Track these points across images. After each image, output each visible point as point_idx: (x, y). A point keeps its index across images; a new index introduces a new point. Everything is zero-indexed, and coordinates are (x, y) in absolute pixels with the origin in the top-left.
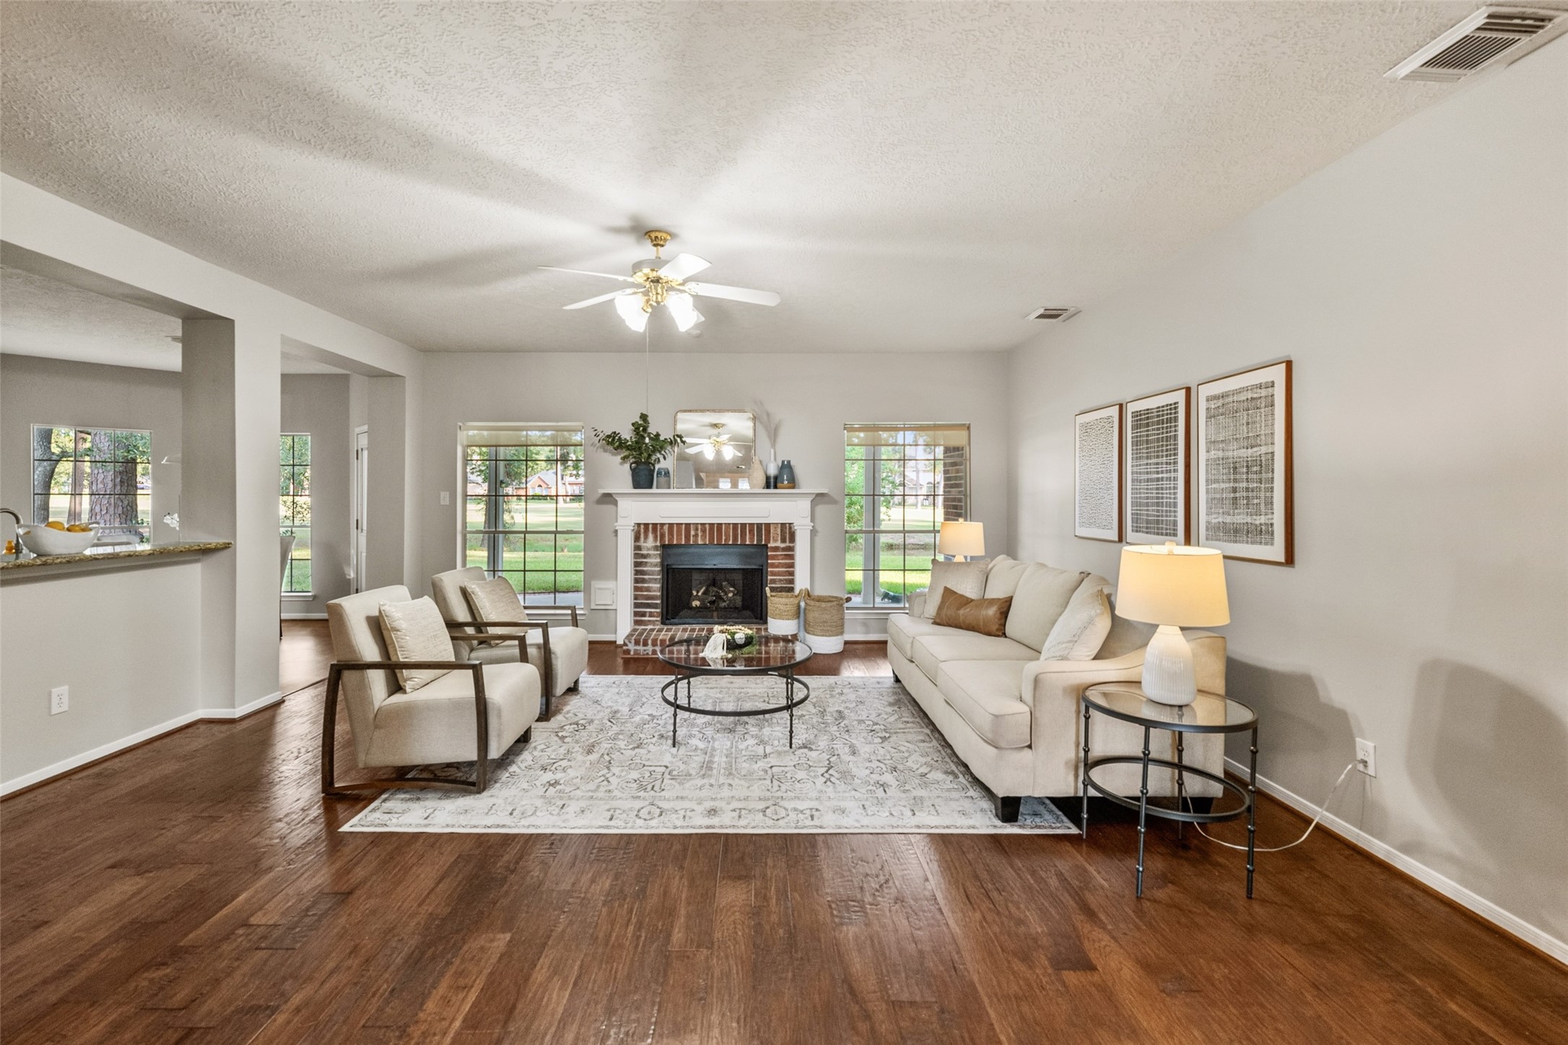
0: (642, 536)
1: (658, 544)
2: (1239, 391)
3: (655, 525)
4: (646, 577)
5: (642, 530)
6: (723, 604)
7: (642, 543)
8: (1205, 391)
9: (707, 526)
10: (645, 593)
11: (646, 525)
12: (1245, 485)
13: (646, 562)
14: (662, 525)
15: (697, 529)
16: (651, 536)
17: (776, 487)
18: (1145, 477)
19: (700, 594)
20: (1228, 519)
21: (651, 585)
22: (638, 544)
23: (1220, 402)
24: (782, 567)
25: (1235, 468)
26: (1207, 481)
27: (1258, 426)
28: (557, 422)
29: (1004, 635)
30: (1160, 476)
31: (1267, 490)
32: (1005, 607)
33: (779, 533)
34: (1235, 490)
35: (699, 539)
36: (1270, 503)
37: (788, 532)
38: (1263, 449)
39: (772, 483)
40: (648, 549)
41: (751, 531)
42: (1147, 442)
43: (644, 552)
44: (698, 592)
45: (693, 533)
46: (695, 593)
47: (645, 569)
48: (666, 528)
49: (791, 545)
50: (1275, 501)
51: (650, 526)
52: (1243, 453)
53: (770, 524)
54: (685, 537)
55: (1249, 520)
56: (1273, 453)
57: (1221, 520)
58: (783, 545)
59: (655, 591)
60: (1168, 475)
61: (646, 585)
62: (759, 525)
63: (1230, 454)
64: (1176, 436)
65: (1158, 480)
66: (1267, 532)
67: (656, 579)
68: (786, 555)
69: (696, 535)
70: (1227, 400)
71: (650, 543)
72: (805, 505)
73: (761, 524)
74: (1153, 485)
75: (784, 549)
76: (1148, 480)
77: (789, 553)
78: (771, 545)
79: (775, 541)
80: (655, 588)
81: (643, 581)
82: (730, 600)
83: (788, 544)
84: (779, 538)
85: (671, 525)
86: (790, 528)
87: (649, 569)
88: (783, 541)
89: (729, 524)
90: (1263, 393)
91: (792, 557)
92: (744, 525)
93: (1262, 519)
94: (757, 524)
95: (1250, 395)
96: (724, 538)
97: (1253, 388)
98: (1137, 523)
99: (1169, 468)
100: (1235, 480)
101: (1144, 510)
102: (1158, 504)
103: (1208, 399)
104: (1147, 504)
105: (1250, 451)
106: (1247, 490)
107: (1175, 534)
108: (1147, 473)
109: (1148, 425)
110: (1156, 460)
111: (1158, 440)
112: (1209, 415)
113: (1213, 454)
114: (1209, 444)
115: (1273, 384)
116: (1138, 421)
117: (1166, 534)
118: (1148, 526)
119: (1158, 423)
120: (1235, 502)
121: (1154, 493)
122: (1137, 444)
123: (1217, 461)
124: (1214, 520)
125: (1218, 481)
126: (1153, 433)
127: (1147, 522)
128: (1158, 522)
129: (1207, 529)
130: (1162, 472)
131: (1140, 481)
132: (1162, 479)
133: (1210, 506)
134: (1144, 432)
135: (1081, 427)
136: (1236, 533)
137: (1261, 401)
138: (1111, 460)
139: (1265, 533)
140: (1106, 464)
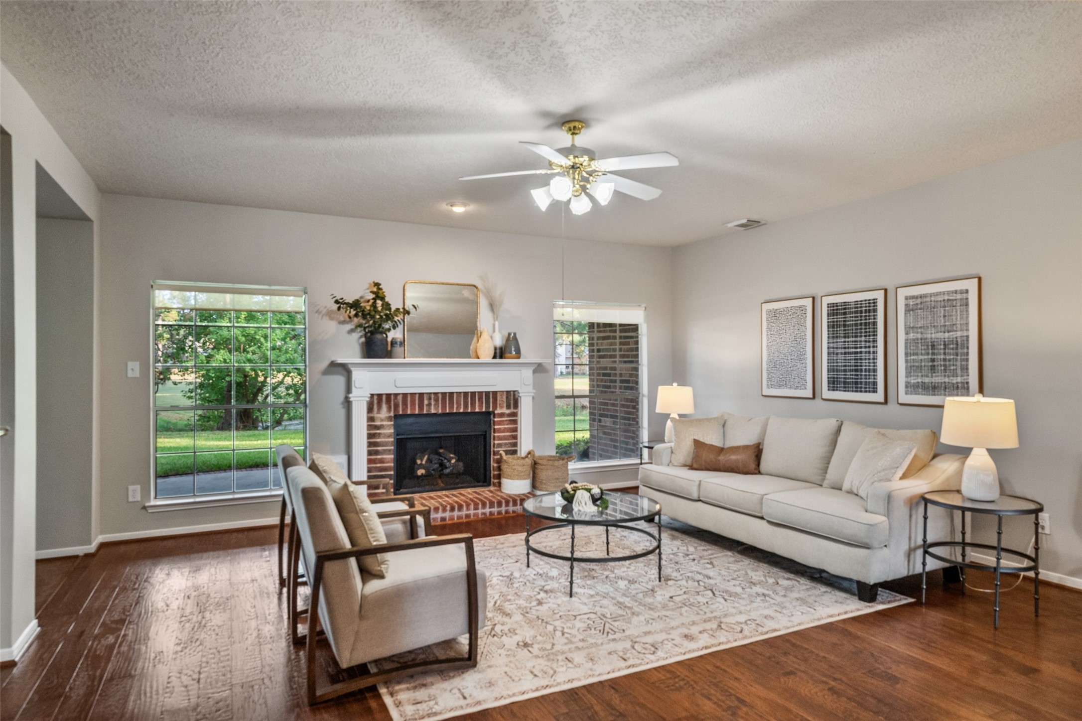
0: (375, 407)
1: (392, 414)
2: (936, 295)
3: (388, 396)
4: (379, 448)
5: (376, 401)
6: (448, 471)
7: (375, 414)
8: (903, 293)
9: (440, 396)
10: (379, 465)
11: (380, 396)
12: (942, 357)
13: (379, 434)
14: (396, 395)
15: (430, 399)
16: (384, 407)
17: (501, 357)
18: (843, 351)
19: (424, 462)
20: (927, 380)
21: (385, 456)
22: (371, 415)
23: (919, 301)
24: (508, 432)
25: (933, 346)
26: (906, 354)
27: (954, 318)
28: (270, 285)
29: (759, 473)
30: (859, 350)
31: (962, 360)
32: (757, 451)
33: (505, 400)
34: (933, 360)
35: (432, 407)
36: (965, 369)
37: (513, 399)
38: (959, 334)
39: (500, 353)
40: (382, 420)
41: (480, 399)
42: (845, 326)
43: (378, 423)
44: (422, 461)
45: (426, 402)
46: (419, 462)
47: (378, 440)
48: (400, 398)
49: (515, 411)
50: (970, 367)
51: (384, 397)
52: (940, 335)
53: (496, 392)
54: (419, 407)
55: (947, 380)
56: (968, 337)
57: (920, 380)
58: (508, 412)
59: (388, 462)
60: (867, 350)
61: (379, 457)
62: (487, 393)
63: (929, 336)
64: (875, 323)
65: (856, 353)
66: (963, 388)
67: (390, 450)
68: (510, 420)
69: (429, 405)
70: (925, 300)
71: (383, 414)
72: (528, 373)
73: (489, 392)
74: (853, 356)
75: (509, 415)
76: (845, 353)
77: (514, 418)
78: (498, 411)
79: (502, 407)
80: (389, 458)
81: (377, 453)
82: (454, 466)
83: (512, 410)
84: (505, 405)
85: (405, 395)
86: (514, 395)
87: (383, 440)
88: (508, 407)
89: (460, 393)
90: (959, 296)
91: (515, 422)
92: (473, 394)
93: (959, 379)
94: (486, 392)
95: (946, 298)
96: (455, 406)
97: (949, 293)
98: (834, 384)
99: (868, 344)
100: (933, 354)
101: (841, 375)
102: (856, 370)
103: (906, 298)
104: (845, 371)
105: (947, 335)
106: (945, 360)
107: (875, 391)
108: (845, 348)
109: (845, 313)
110: (854, 339)
111: (856, 325)
112: (908, 309)
113: (911, 336)
114: (908, 329)
115: (967, 291)
116: (834, 310)
117: (866, 392)
118: (846, 386)
119: (856, 312)
120: (933, 368)
121: (853, 363)
122: (833, 327)
123: (915, 341)
124: (913, 381)
125: (917, 354)
126: (851, 319)
127: (845, 383)
128: (856, 383)
129: (907, 387)
130: (861, 348)
131: (837, 354)
132: (861, 352)
133: (909, 371)
134: (841, 318)
135: (769, 312)
136: (934, 389)
137: (957, 302)
138: (804, 338)
139: (961, 389)
140: (798, 341)
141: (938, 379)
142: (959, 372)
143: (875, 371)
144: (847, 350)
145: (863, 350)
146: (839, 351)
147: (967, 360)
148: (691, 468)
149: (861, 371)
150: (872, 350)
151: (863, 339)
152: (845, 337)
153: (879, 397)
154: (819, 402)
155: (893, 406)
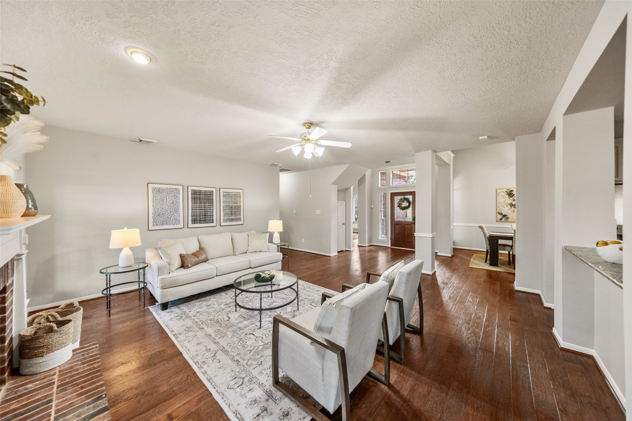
2: (233, 192)
8: (222, 190)
20: (230, 218)
23: (227, 194)
25: (232, 207)
26: (223, 210)
27: (238, 200)
30: (206, 208)
31: (239, 212)
34: (232, 212)
36: (240, 214)
38: (238, 204)
42: (200, 199)
52: (234, 204)
55: (235, 217)
56: (241, 205)
57: (228, 218)
60: (210, 208)
63: (230, 204)
64: (212, 199)
65: (205, 209)
70: (229, 193)
74: (204, 211)
76: (200, 209)
90: (238, 194)
93: (239, 217)
95: (235, 194)
97: (236, 192)
98: (194, 221)
99: (210, 206)
100: (232, 210)
101: (198, 218)
102: (205, 216)
103: (223, 192)
104: (200, 216)
105: (235, 204)
106: (235, 212)
107: (213, 222)
108: (200, 207)
109: (200, 194)
110: (204, 204)
111: (205, 199)
112: (224, 196)
113: (225, 204)
114: (224, 202)
115: (240, 193)
116: (194, 193)
117: (209, 223)
118: (200, 222)
119: (205, 194)
120: (232, 214)
121: (204, 213)
122: (194, 199)
123: (226, 206)
124: (226, 218)
125: (227, 210)
126: (202, 197)
127: (200, 220)
128: (205, 220)
129: (224, 220)
130: (207, 207)
131: (196, 209)
132: (207, 209)
133: (224, 215)
134: (198, 196)
135: (154, 189)
136: (232, 220)
137: (238, 195)
138: (178, 202)
139: (239, 219)
140: (175, 204)
141: (233, 217)
142: (239, 215)
143: (213, 215)
144: (201, 208)
145: (208, 208)
146: (197, 208)
147: (241, 212)
149: (207, 216)
150: (211, 208)
151: (208, 204)
152: (200, 203)
153: (214, 224)
154: (186, 229)
155: (218, 227)
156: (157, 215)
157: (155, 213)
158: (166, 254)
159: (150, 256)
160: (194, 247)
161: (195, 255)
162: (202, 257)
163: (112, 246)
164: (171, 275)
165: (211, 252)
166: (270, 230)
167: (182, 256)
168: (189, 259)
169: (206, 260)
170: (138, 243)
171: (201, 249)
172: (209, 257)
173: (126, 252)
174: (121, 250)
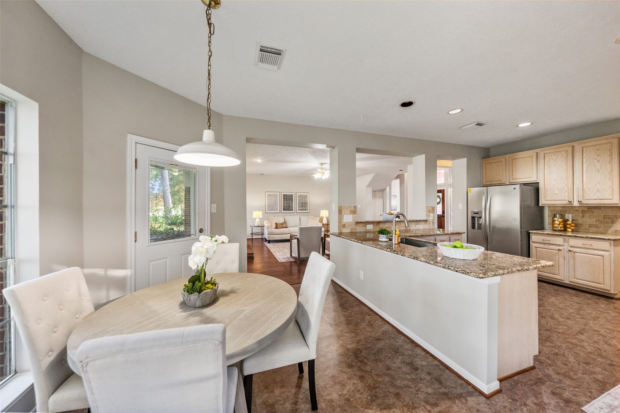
25: (303, 203)
26: (298, 204)
34: (302, 205)
42: (287, 199)
56: (308, 202)
63: (302, 201)
64: (293, 199)
70: (301, 195)
95: (304, 195)
98: (284, 210)
101: (286, 208)
103: (298, 195)
105: (305, 201)
106: (304, 205)
110: (289, 201)
111: (289, 199)
112: (298, 197)
114: (298, 200)
116: (284, 195)
117: (291, 211)
118: (287, 210)
122: (284, 199)
123: (300, 202)
124: (299, 209)
125: (300, 204)
126: (288, 197)
128: (289, 209)
133: (299, 207)
134: (286, 197)
135: (268, 194)
136: (303, 210)
137: (306, 196)
138: (277, 200)
139: (307, 210)
140: (276, 201)
141: (303, 208)
142: (306, 207)
143: (293, 207)
144: (287, 203)
145: (290, 203)
146: (285, 203)
147: (307, 205)
148: (276, 228)
149: (290, 207)
150: (292, 203)
151: (291, 201)
152: (287, 201)
153: (293, 212)
154: (280, 213)
155: (296, 213)
156: (269, 206)
157: (268, 205)
158: (270, 222)
159: (266, 223)
160: (281, 221)
161: (282, 224)
162: (285, 226)
163: (253, 217)
164: (272, 230)
165: (289, 224)
166: (321, 215)
167: (276, 224)
168: (279, 225)
169: (286, 227)
170: (261, 217)
171: (285, 222)
172: (288, 227)
173: (258, 220)
174: (256, 219)
